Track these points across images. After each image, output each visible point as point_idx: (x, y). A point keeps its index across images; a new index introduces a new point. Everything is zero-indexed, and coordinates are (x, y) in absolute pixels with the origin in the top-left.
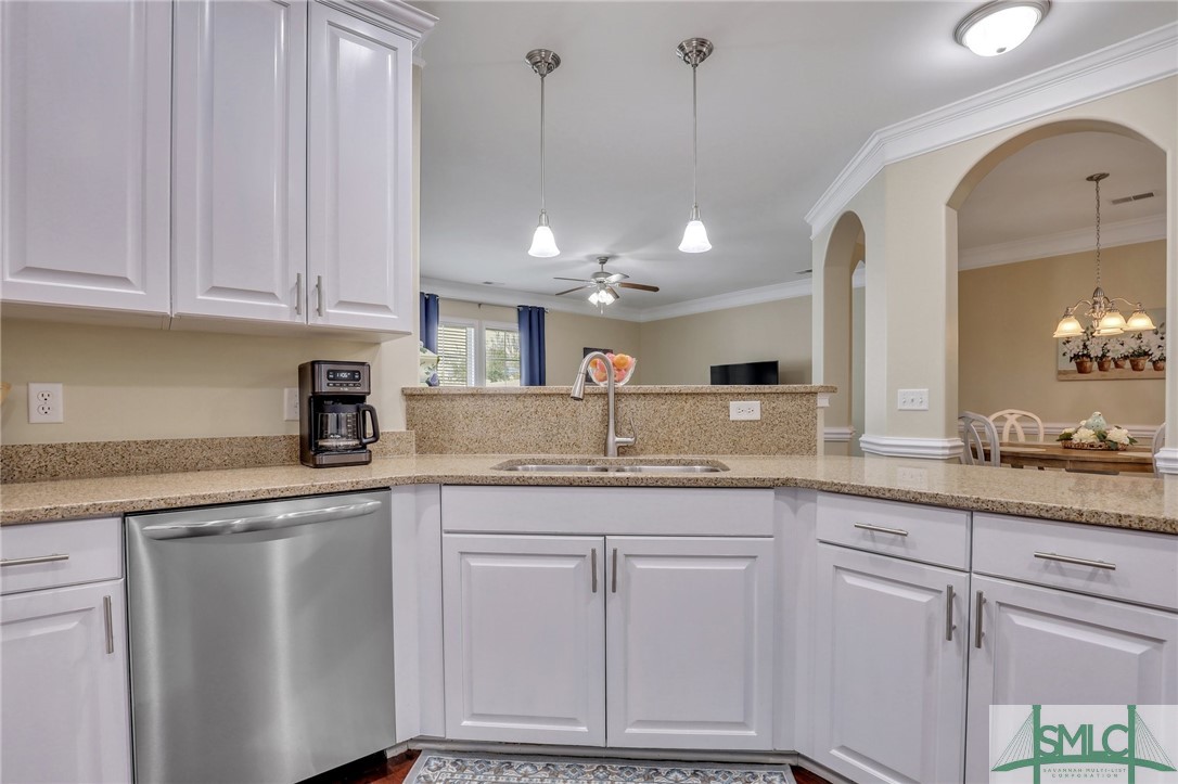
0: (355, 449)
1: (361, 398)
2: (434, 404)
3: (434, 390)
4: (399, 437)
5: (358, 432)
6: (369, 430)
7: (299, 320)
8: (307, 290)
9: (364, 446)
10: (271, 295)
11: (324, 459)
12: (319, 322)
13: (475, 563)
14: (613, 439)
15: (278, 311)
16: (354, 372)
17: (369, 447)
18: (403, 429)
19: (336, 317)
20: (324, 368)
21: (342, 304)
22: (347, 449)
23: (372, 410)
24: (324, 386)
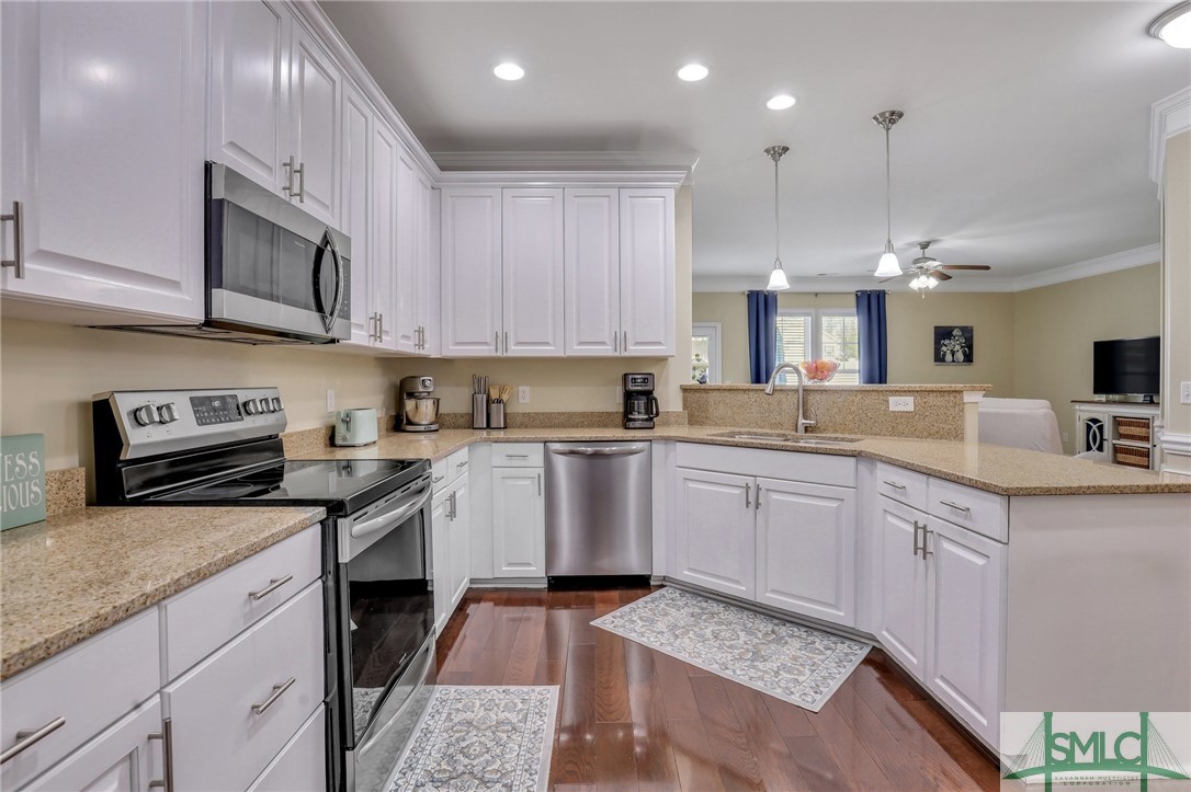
0: (646, 420)
1: (650, 392)
2: (697, 395)
3: (703, 386)
4: (678, 414)
5: (648, 410)
6: (654, 410)
7: (617, 354)
8: (621, 339)
9: (651, 419)
10: (604, 343)
11: (631, 424)
12: (626, 354)
13: (691, 485)
14: (802, 421)
15: (607, 350)
16: (645, 379)
17: (655, 419)
18: (681, 410)
19: (634, 350)
20: (630, 377)
21: (637, 343)
22: (643, 420)
23: (656, 399)
24: (631, 387)
